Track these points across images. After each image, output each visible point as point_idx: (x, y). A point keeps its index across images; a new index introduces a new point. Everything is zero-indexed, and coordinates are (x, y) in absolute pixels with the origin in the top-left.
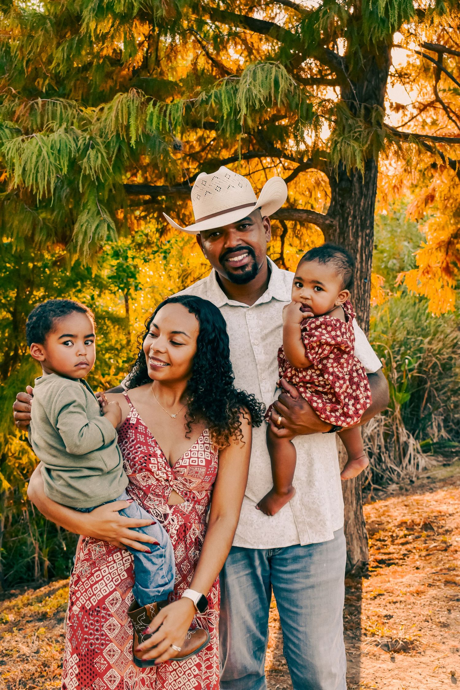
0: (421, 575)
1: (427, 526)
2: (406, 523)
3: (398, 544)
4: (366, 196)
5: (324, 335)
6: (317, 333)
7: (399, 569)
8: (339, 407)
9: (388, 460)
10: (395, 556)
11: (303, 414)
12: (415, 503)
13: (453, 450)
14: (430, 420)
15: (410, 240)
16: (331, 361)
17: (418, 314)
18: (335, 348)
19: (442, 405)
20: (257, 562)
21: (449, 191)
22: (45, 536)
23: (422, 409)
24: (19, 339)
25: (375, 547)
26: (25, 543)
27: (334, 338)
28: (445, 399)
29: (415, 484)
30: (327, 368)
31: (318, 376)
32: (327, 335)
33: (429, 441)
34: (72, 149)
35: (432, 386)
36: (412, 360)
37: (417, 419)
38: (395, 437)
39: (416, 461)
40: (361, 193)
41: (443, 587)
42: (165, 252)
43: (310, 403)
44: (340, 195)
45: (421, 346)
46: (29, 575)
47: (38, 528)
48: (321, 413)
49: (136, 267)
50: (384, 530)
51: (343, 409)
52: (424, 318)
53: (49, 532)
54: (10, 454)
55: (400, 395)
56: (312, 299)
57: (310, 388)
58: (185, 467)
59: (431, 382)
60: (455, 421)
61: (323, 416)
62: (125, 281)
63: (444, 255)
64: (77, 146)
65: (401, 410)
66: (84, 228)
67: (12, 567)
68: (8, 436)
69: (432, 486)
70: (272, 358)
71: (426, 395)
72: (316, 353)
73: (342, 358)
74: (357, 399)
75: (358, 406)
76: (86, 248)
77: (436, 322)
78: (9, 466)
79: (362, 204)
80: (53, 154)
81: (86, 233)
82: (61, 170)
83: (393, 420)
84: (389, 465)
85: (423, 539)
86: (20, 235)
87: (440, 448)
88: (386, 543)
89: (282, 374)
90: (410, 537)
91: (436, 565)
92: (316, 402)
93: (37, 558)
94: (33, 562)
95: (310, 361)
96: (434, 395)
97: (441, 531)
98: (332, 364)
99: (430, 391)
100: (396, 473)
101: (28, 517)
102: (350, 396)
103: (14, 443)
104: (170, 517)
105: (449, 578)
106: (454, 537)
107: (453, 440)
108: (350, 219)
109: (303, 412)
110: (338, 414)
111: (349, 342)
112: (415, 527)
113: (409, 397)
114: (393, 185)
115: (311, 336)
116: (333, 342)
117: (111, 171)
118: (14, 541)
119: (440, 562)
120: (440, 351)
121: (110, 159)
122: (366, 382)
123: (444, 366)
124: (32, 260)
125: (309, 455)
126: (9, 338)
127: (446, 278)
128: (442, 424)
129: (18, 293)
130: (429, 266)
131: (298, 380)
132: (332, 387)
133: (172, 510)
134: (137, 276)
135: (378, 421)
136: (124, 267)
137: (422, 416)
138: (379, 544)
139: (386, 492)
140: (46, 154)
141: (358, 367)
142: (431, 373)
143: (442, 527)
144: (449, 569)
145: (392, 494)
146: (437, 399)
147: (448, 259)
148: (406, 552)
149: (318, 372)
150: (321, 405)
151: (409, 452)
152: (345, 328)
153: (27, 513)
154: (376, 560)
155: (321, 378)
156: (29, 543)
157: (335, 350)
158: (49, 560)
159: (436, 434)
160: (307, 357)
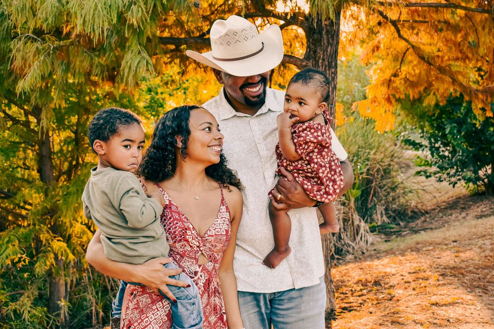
0: (373, 317)
1: (377, 283)
2: (361, 281)
3: (356, 296)
4: (332, 45)
5: (308, 136)
6: (303, 135)
7: (358, 313)
8: (323, 187)
9: (346, 238)
10: (354, 304)
11: (297, 194)
12: (367, 267)
13: (392, 230)
14: (375, 209)
15: (359, 81)
16: (315, 154)
17: (366, 134)
18: (317, 144)
19: (384, 198)
20: (262, 303)
21: (390, 42)
22: (100, 294)
23: (369, 201)
24: (80, 151)
25: (340, 298)
26: (85, 300)
27: (315, 138)
28: (386, 194)
29: (365, 255)
30: (313, 159)
31: (307, 165)
32: (311, 136)
33: (374, 224)
34: (120, 5)
35: (376, 185)
36: (362, 167)
37: (366, 209)
38: (351, 222)
39: (366, 238)
40: (328, 42)
41: (390, 325)
42: (185, 89)
43: (302, 185)
44: (313, 44)
45: (369, 156)
46: (88, 323)
47: (95, 288)
48: (310, 193)
49: (163, 99)
50: (346, 286)
51: (325, 189)
52: (370, 136)
53: (103, 291)
54: (74, 235)
55: (354, 191)
56: (298, 111)
57: (301, 174)
58: (213, 236)
59: (376, 181)
60: (393, 209)
61: (312, 195)
62: (156, 109)
63: (387, 90)
64: (123, 3)
65: (355, 202)
66: (129, 64)
67: (76, 317)
68: (72, 222)
69: (378, 255)
70: (272, 153)
71: (372, 192)
72: (304, 149)
73: (323, 151)
74: (334, 181)
75: (336, 187)
76: (131, 78)
77: (379, 140)
78: (74, 243)
79: (329, 50)
80: (105, 8)
81: (130, 68)
82: (112, 20)
83: (349, 209)
84: (347, 242)
85: (374, 292)
86: (81, 71)
87: (382, 229)
88: (347, 295)
89: (280, 164)
90: (365, 291)
91: (384, 310)
92: (306, 184)
93: (94, 310)
94: (92, 313)
95: (299, 155)
96: (378, 192)
97: (386, 286)
98: (316, 156)
99: (375, 189)
100: (351, 247)
101: (87, 281)
102: (330, 179)
103: (77, 226)
104: (199, 274)
105: (394, 319)
106: (396, 291)
107: (392, 223)
108: (320, 61)
109: (297, 192)
110: (322, 193)
111: (328, 140)
112: (368, 284)
113: (360, 193)
114: (349, 39)
115: (299, 136)
116: (315, 141)
117: (149, 21)
118: (77, 298)
119: (387, 308)
120: (382, 159)
121: (148, 13)
122: (340, 169)
123: (385, 170)
124: (89, 94)
125: (300, 222)
126: (72, 151)
127: (388, 105)
128: (384, 212)
129: (78, 119)
130: (376, 97)
131: (292, 168)
132: (317, 173)
133: (201, 268)
134: (165, 106)
135: (338, 210)
136: (156, 99)
137: (370, 206)
138: (342, 296)
139: (344, 261)
140: (100, 9)
141: (334, 158)
142: (376, 175)
143: (388, 283)
144: (394, 313)
145: (349, 262)
146: (380, 194)
147: (389, 91)
148: (362, 302)
149: (306, 162)
150: (310, 187)
151: (361, 232)
152: (325, 129)
153: (87, 278)
154: (340, 308)
155: (309, 167)
156: (88, 299)
157: (318, 146)
158: (103, 311)
159: (380, 219)
160: (296, 152)
